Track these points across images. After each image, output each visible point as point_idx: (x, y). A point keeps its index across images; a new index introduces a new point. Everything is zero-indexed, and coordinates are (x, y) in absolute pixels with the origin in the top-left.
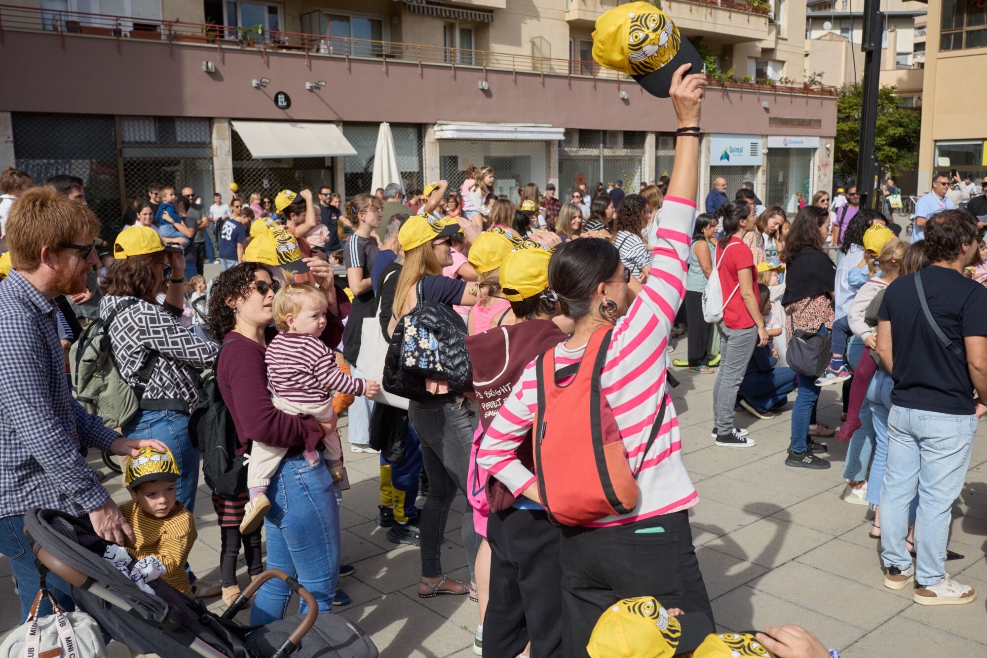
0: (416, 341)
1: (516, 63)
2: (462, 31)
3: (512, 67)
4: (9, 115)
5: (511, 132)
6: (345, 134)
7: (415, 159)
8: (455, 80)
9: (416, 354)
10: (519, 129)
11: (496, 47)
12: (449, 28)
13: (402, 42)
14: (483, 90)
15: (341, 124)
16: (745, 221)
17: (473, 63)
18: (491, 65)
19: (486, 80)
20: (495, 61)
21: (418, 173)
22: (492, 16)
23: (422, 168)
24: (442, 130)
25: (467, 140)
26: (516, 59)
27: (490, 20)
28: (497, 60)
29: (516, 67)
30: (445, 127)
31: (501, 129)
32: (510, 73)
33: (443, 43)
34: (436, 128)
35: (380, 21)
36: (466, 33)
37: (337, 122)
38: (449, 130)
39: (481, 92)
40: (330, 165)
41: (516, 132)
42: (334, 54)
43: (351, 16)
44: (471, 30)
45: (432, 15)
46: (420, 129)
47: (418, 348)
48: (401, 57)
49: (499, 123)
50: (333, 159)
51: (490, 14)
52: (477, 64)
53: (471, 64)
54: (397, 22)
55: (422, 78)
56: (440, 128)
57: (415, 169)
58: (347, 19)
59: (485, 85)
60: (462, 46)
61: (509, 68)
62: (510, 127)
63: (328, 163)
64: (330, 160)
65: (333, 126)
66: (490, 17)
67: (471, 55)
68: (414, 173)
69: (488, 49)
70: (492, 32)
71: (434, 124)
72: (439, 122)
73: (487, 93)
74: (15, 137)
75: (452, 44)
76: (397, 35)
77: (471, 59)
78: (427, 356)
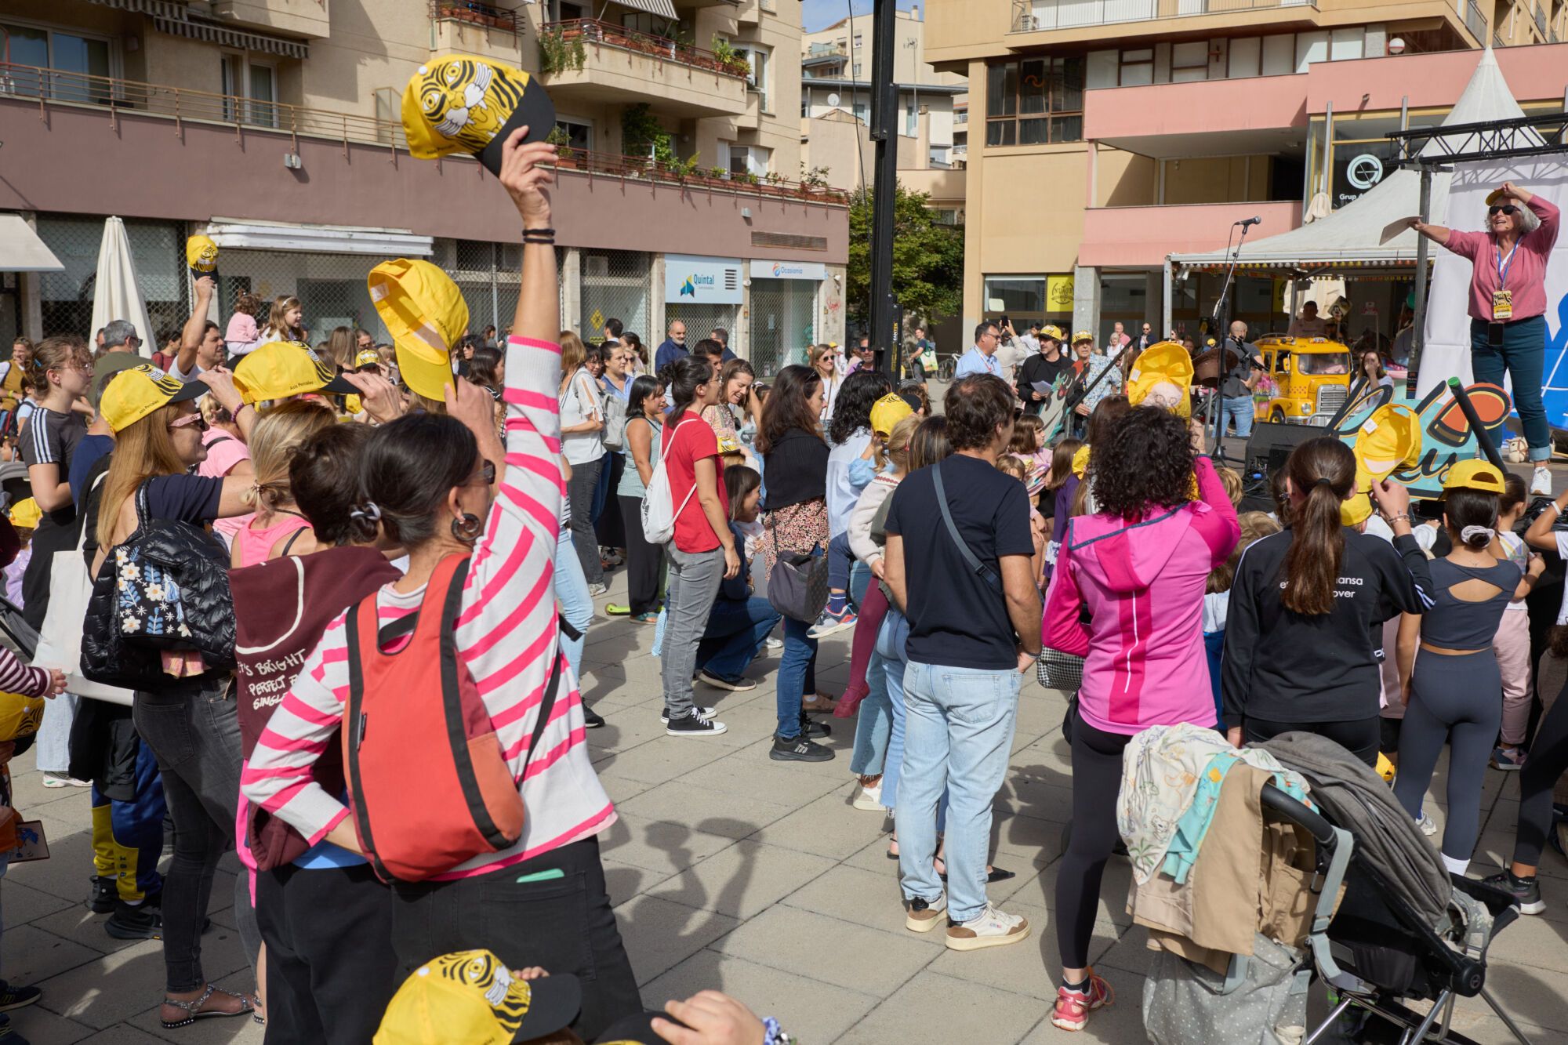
0: (140, 589)
1: (347, 128)
2: (255, 70)
3: (342, 134)
5: (342, 240)
6: (40, 233)
7: (174, 281)
8: (244, 151)
9: (141, 611)
10: (356, 236)
11: (315, 101)
12: (230, 64)
13: (145, 81)
14: (292, 169)
15: (34, 216)
16: (704, 388)
17: (275, 124)
18: (306, 128)
19: (298, 154)
20: (313, 124)
21: (179, 303)
22: (306, 49)
23: (187, 296)
24: (221, 233)
25: (266, 251)
26: (347, 122)
27: (303, 55)
28: (316, 121)
29: (348, 135)
30: (225, 229)
31: (325, 234)
32: (339, 143)
33: (220, 88)
34: (210, 229)
35: (106, 44)
36: (261, 74)
37: (25, 213)
38: (234, 234)
39: (289, 173)
40: (13, 286)
41: (350, 240)
42: (17, 94)
43: (50, 32)
44: (269, 70)
45: (199, 39)
46: (182, 229)
47: (144, 601)
48: (145, 108)
49: (321, 224)
50: (19, 276)
51: (302, 46)
52: (280, 127)
53: (271, 126)
54: (136, 47)
55: (184, 143)
56: (216, 229)
57: (174, 297)
58: (42, 35)
59: (296, 161)
60: (254, 94)
61: (338, 135)
62: (340, 232)
63: (9, 283)
64: (13, 278)
65: (18, 220)
66: (302, 50)
67: (271, 111)
68: (171, 303)
69: (301, 103)
70: (307, 75)
71: (207, 223)
72: (214, 219)
73: (299, 174)
75: (237, 91)
76: (135, 66)
77: (271, 117)
78: (162, 614)
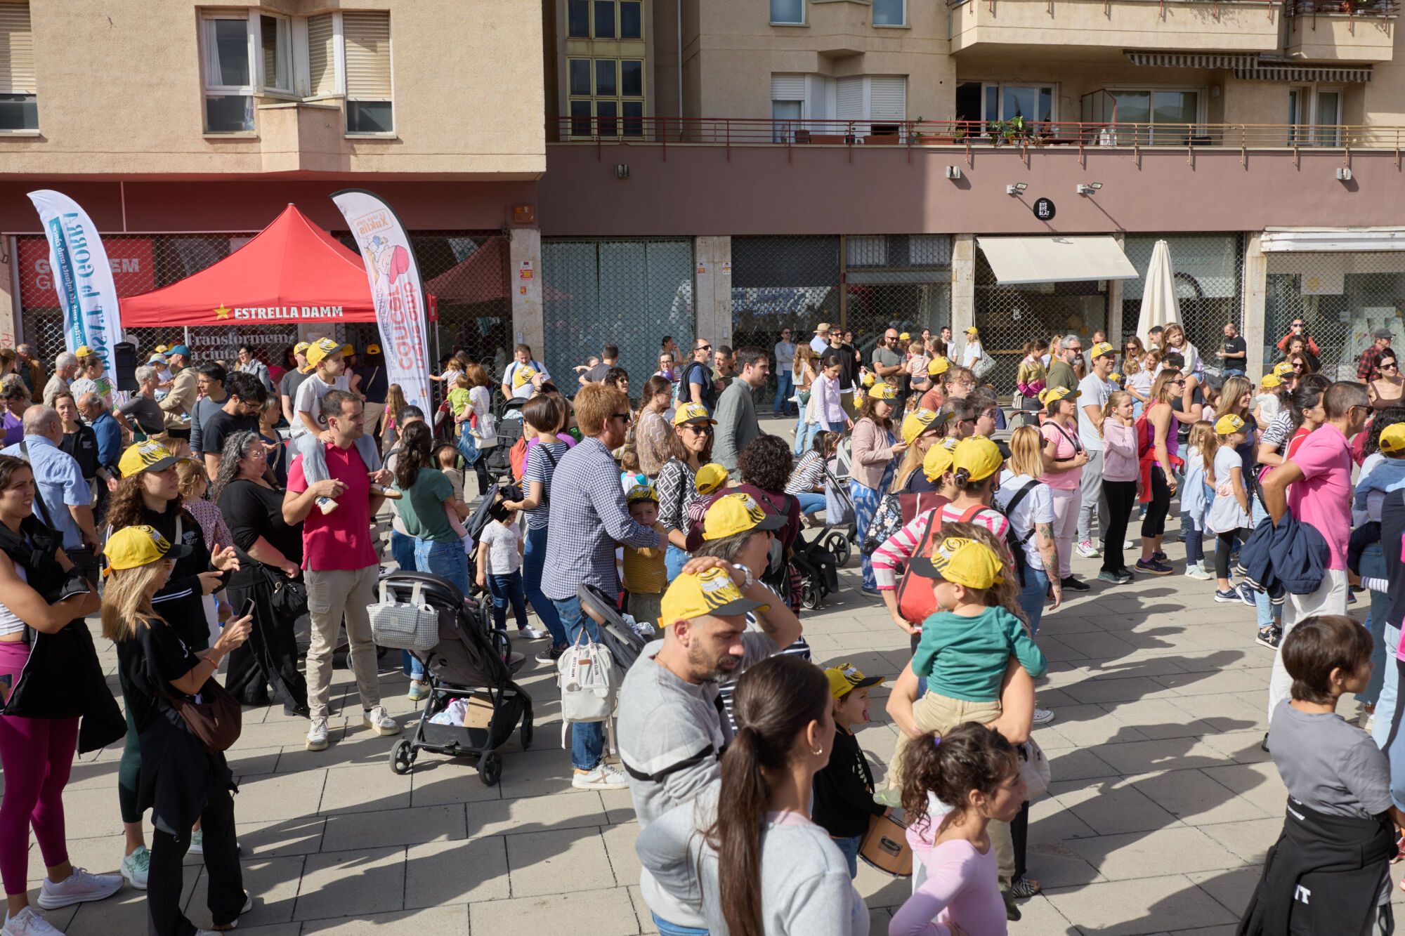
0: (883, 518)
1: (1400, 139)
2: (1323, 97)
3: (1395, 145)
4: (729, 239)
5: (1385, 240)
6: (1127, 251)
7: (1231, 281)
8: (1299, 169)
9: (879, 528)
10: (1398, 235)
11: (1375, 118)
12: (1299, 97)
13: (1222, 122)
14: (1343, 181)
15: (1123, 236)
16: (1310, 411)
17: (1337, 144)
18: (1367, 144)
19: (1350, 167)
20: (1373, 139)
21: (1233, 299)
22: (1369, 73)
23: (1240, 293)
24: (1271, 240)
25: (1313, 252)
26: (1401, 134)
27: (1366, 78)
28: (1376, 137)
29: (1400, 145)
30: (1275, 236)
31: (1367, 236)
32: (1392, 153)
33: (1287, 117)
34: (1263, 237)
35: (1195, 94)
36: (1328, 100)
37: (1116, 235)
38: (1281, 241)
39: (1340, 183)
40: (1104, 289)
41: (1392, 239)
42: (1118, 145)
43: (1152, 91)
44: (1337, 94)
45: (1271, 79)
46: (1241, 239)
48: (1220, 144)
49: (1367, 227)
50: (1109, 283)
51: (1366, 71)
52: (1342, 145)
53: (1334, 145)
54: (1218, 94)
55: (1247, 169)
56: (1268, 238)
57: (1231, 294)
58: (1148, 93)
59: (1348, 175)
60: (1320, 120)
61: (1391, 147)
62: (1384, 232)
63: (1101, 288)
64: (1105, 284)
65: (1111, 240)
66: (1365, 75)
67: (1335, 133)
68: (1227, 299)
69: (1361, 121)
70: (1369, 95)
71: (1261, 232)
72: (1267, 229)
73: (1351, 185)
74: (733, 263)
75: (1304, 120)
76: (1217, 113)
77: (1335, 138)
